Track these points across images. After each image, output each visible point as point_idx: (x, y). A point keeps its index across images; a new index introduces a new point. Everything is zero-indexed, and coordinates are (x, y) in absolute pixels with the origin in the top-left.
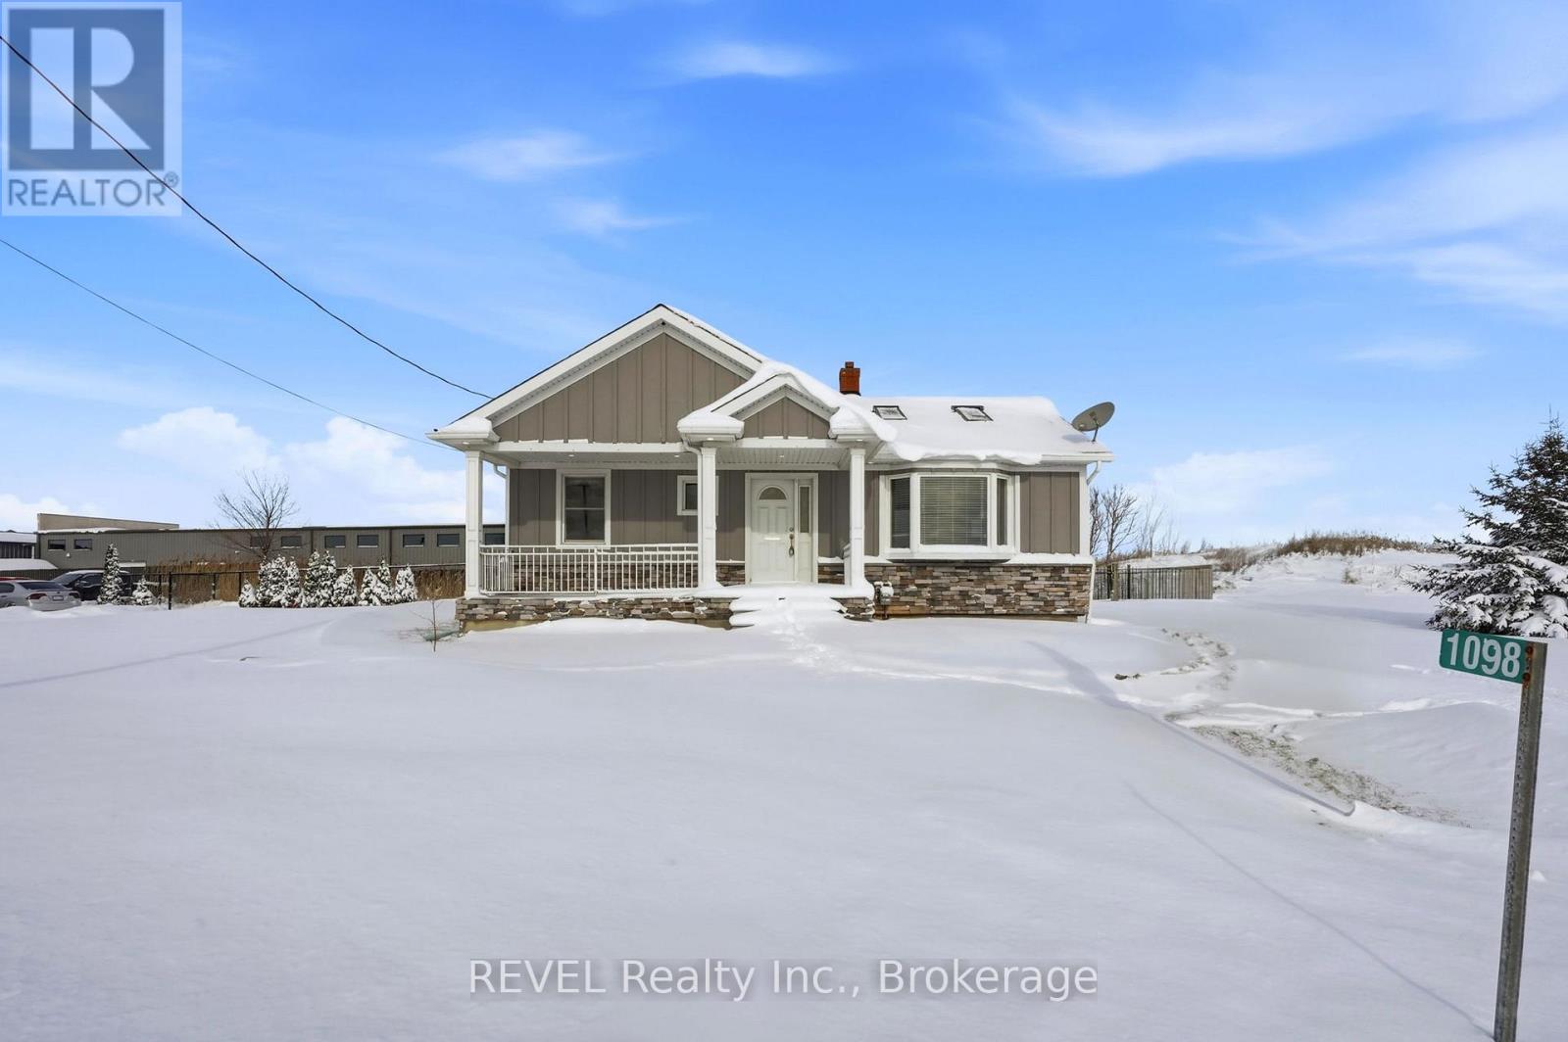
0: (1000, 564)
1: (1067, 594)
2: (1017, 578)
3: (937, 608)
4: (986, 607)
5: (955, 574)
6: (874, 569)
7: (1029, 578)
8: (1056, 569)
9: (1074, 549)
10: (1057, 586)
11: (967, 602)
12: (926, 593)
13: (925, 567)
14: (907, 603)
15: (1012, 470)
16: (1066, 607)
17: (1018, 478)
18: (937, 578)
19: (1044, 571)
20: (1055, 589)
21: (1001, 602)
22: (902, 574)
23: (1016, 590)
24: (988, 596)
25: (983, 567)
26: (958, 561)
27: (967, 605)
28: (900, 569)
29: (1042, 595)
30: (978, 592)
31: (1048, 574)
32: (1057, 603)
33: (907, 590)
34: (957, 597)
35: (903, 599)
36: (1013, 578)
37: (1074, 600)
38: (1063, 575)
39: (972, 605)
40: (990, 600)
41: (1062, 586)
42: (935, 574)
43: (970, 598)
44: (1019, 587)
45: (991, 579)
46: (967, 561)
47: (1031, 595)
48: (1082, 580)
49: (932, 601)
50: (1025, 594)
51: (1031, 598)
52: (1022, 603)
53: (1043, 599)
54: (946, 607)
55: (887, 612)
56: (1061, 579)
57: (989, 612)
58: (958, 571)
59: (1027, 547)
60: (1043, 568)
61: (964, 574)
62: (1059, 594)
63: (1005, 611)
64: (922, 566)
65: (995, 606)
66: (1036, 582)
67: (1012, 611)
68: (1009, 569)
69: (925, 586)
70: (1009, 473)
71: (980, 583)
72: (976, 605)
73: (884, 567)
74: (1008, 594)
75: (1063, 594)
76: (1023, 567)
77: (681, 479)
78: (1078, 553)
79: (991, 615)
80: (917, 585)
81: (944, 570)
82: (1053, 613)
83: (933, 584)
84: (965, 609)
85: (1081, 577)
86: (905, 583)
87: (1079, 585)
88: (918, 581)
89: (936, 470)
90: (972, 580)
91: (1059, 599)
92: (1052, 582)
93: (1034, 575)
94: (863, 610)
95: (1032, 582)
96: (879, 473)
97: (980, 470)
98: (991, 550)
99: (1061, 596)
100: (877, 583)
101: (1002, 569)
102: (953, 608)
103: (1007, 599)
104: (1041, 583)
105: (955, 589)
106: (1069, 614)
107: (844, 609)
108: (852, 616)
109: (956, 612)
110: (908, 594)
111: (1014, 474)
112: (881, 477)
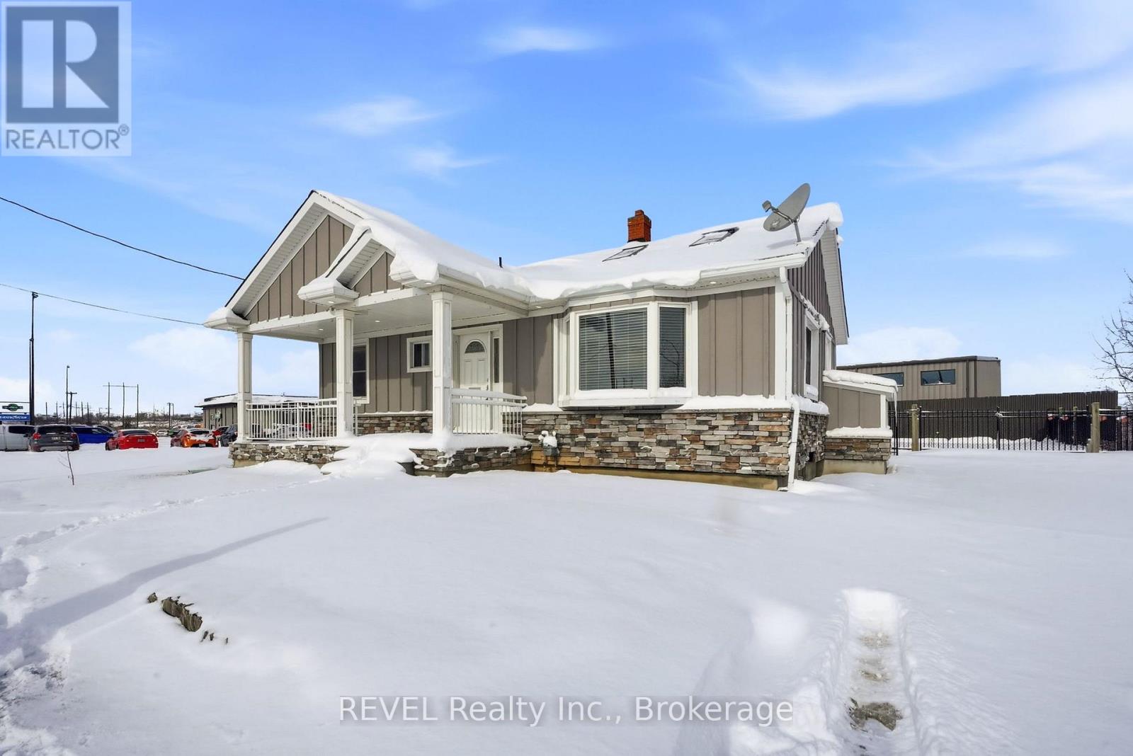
0: (672, 411)
1: (756, 448)
2: (691, 427)
3: (607, 461)
4: (657, 460)
5: (623, 422)
6: (546, 418)
7: (706, 428)
8: (742, 417)
9: (769, 391)
10: (742, 437)
11: (637, 455)
12: (595, 443)
13: (594, 415)
14: (576, 454)
15: (689, 295)
16: (754, 465)
17: (695, 303)
18: (605, 426)
19: (725, 418)
20: (740, 441)
21: (674, 457)
22: (572, 423)
23: (692, 442)
24: (660, 448)
25: (652, 414)
26: (628, 408)
27: (638, 458)
28: (570, 418)
29: (723, 448)
30: (649, 443)
31: (731, 422)
32: (742, 460)
33: (577, 440)
34: (626, 449)
35: (574, 449)
36: (688, 427)
37: (765, 456)
38: (751, 423)
39: (643, 458)
40: (661, 453)
41: (749, 437)
42: (602, 423)
43: (639, 450)
44: (695, 437)
45: (662, 428)
46: (637, 408)
47: (710, 448)
48: (776, 429)
49: (602, 452)
50: (702, 447)
51: (710, 452)
52: (698, 458)
53: (723, 454)
54: (615, 460)
55: (560, 463)
56: (747, 428)
57: (661, 467)
58: (627, 419)
59: (707, 388)
60: (725, 414)
61: (631, 422)
62: (744, 447)
63: (678, 467)
64: (591, 414)
65: (668, 460)
66: (716, 432)
67: (686, 468)
68: (682, 416)
69: (594, 435)
70: (683, 300)
71: (651, 432)
72: (646, 458)
73: (557, 415)
74: (682, 447)
75: (750, 447)
76: (699, 413)
77: (409, 340)
78: (773, 393)
79: (659, 471)
80: (585, 435)
81: (612, 418)
82: (738, 471)
83: (602, 434)
84: (634, 462)
85: (775, 425)
86: (574, 432)
87: (772, 436)
88: (588, 431)
89: (591, 306)
90: (641, 430)
91: (746, 453)
92: (735, 433)
93: (714, 423)
94: (436, 462)
95: (711, 432)
96: (553, 317)
97: (633, 301)
98: (652, 394)
99: (748, 450)
100: (543, 432)
101: (675, 417)
102: (622, 461)
103: (682, 452)
104: (721, 434)
105: (623, 439)
106: (758, 475)
107: (418, 461)
108: (426, 468)
109: (625, 466)
110: (576, 444)
111: (689, 300)
112: (555, 321)
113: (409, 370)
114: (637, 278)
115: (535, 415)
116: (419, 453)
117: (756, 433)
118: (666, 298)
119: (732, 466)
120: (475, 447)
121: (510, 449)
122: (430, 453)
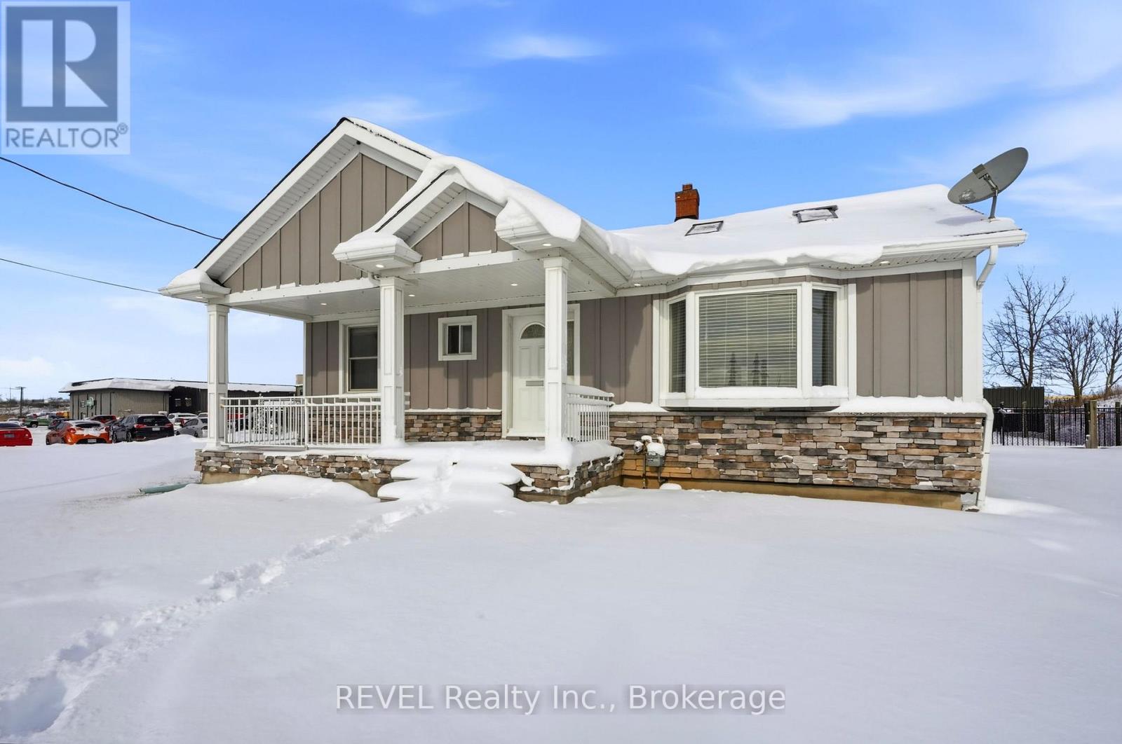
0: (822, 413)
1: (939, 460)
2: (849, 433)
3: (729, 472)
4: (801, 473)
5: (754, 427)
6: (644, 420)
7: (870, 434)
8: (919, 422)
9: (955, 392)
10: (919, 446)
11: (772, 465)
12: (713, 451)
13: (712, 418)
14: (687, 464)
15: (844, 276)
16: (936, 479)
17: (854, 287)
18: (728, 431)
19: (896, 424)
20: (917, 451)
21: (825, 468)
22: (681, 426)
23: (850, 451)
24: (805, 458)
25: (797, 417)
26: (760, 409)
27: (774, 470)
28: (678, 420)
29: (893, 459)
30: (789, 452)
31: (905, 429)
32: (919, 473)
33: (687, 447)
34: (757, 459)
35: (682, 458)
36: (844, 434)
37: (952, 469)
38: (931, 430)
39: (781, 470)
40: (807, 464)
41: (929, 447)
42: (725, 426)
43: (776, 460)
44: (855, 446)
45: (808, 434)
46: (773, 410)
47: (875, 458)
48: (966, 437)
49: (723, 463)
50: (864, 457)
51: (875, 464)
52: (858, 470)
53: (894, 466)
54: (742, 472)
55: (663, 475)
56: (927, 435)
57: (806, 481)
59: (867, 387)
60: (895, 419)
61: (767, 427)
62: (924, 458)
63: (830, 481)
64: (708, 415)
65: (814, 472)
66: (882, 440)
67: (842, 482)
68: (837, 420)
69: (712, 442)
70: (838, 282)
71: (792, 439)
72: (787, 470)
73: (659, 416)
74: (836, 457)
75: (932, 458)
76: (860, 417)
77: (441, 321)
78: (960, 395)
79: (805, 487)
80: (700, 441)
81: (739, 421)
82: (913, 487)
83: (724, 440)
84: (769, 474)
85: (966, 433)
86: (684, 438)
87: (961, 447)
88: (702, 436)
89: (719, 286)
90: (779, 436)
91: (924, 466)
92: (911, 441)
93: (880, 429)
94: (556, 483)
95: (877, 440)
96: (652, 297)
97: (781, 280)
98: (803, 394)
99: (928, 462)
100: (644, 438)
101: (826, 420)
102: (751, 473)
103: (835, 463)
104: (891, 442)
105: (754, 447)
106: (942, 491)
107: (528, 481)
108: (539, 490)
109: (757, 479)
110: (687, 452)
111: (846, 282)
112: (656, 302)
113: (441, 358)
114: (795, 252)
115: (629, 416)
116: (528, 470)
117: (938, 442)
118: (821, 279)
119: (906, 481)
120: (587, 460)
121: (611, 460)
122: (544, 470)
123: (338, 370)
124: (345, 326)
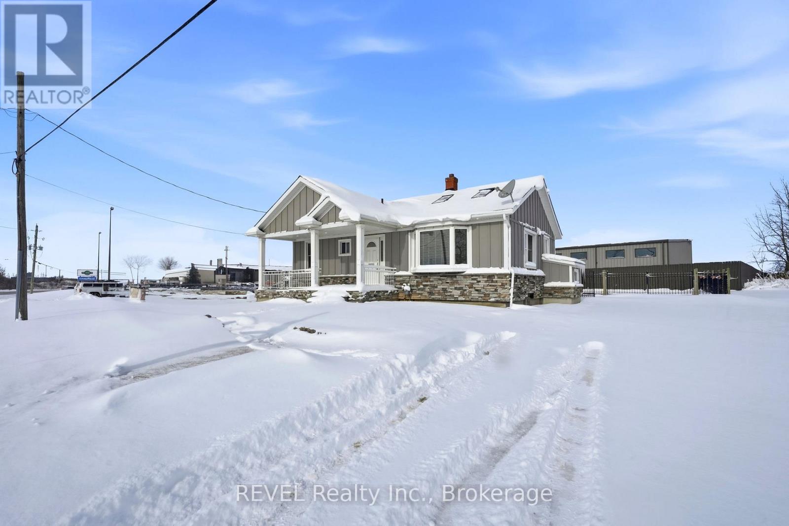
0: (460, 274)
1: (496, 290)
2: (469, 281)
3: (432, 297)
4: (455, 296)
5: (440, 279)
6: (405, 277)
7: (476, 282)
8: (490, 277)
9: (501, 265)
10: (490, 286)
11: (446, 294)
12: (427, 289)
13: (427, 276)
14: (419, 294)
16: (495, 297)
17: (471, 227)
18: (432, 281)
19: (484, 277)
20: (490, 287)
21: (462, 295)
22: (417, 280)
23: (470, 288)
24: (456, 291)
25: (452, 276)
26: (441, 273)
27: (446, 296)
28: (416, 277)
29: (482, 290)
30: (451, 289)
31: (486, 279)
32: (491, 295)
33: (419, 287)
34: (441, 291)
35: (418, 292)
36: (468, 281)
37: (500, 294)
38: (494, 280)
39: (449, 296)
40: (456, 293)
41: (493, 286)
42: (431, 280)
43: (447, 292)
44: (471, 286)
45: (457, 282)
46: (446, 273)
47: (477, 290)
48: (504, 282)
49: (430, 293)
50: (474, 290)
51: (477, 292)
52: (472, 295)
53: (483, 293)
54: (436, 296)
55: (411, 298)
56: (492, 282)
57: (456, 299)
58: (442, 278)
59: (475, 265)
60: (483, 276)
61: (443, 280)
62: (491, 290)
63: (464, 299)
64: (425, 276)
65: (459, 296)
66: (479, 284)
67: (467, 299)
68: (466, 276)
69: (427, 285)
70: (466, 226)
71: (452, 284)
73: (410, 276)
74: (465, 290)
76: (472, 275)
77: (339, 241)
78: (503, 267)
79: (456, 301)
80: (423, 285)
81: (435, 277)
82: (489, 300)
83: (431, 285)
84: (445, 297)
85: (504, 280)
86: (418, 284)
87: (503, 285)
88: (424, 283)
89: (425, 228)
90: (448, 283)
91: (492, 293)
92: (488, 284)
93: (479, 280)
94: (358, 297)
95: (477, 284)
96: (408, 231)
97: (443, 226)
98: (452, 267)
99: (493, 291)
100: (404, 284)
101: (462, 277)
102: (439, 297)
103: (465, 292)
104: (482, 284)
105: (440, 287)
106: (497, 302)
107: (350, 296)
108: (354, 299)
109: (441, 299)
110: (419, 290)
111: (468, 226)
112: (409, 233)
113: (339, 255)
114: (445, 217)
115: (401, 276)
116: (351, 293)
117: (496, 284)
118: (458, 225)
119: (487, 298)
120: (373, 290)
121: (389, 292)
122: (355, 293)
123: (304, 260)
124: (306, 243)
